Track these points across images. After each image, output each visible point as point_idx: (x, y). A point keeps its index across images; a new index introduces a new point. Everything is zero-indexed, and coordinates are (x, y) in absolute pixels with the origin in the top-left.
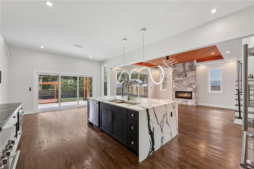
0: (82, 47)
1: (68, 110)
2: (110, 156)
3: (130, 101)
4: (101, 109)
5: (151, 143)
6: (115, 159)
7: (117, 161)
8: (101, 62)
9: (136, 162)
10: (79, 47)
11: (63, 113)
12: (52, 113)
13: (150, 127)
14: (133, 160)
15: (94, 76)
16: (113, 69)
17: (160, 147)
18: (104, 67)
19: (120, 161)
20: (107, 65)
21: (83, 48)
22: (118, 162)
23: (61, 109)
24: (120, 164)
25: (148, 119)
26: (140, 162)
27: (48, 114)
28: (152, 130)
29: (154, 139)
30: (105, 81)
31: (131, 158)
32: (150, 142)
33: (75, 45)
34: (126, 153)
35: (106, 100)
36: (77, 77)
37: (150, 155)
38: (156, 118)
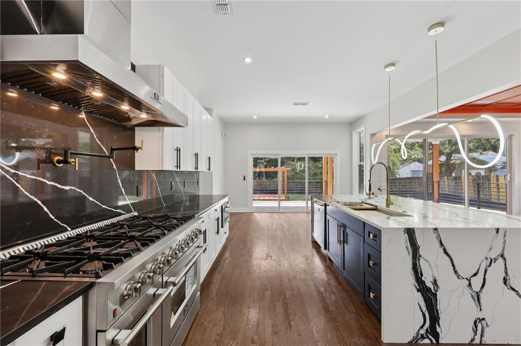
0: (306, 104)
1: (290, 214)
2: (327, 303)
3: (392, 208)
4: (328, 217)
5: (424, 315)
6: (333, 313)
7: (335, 317)
8: (352, 124)
9: (376, 338)
10: (302, 104)
11: (282, 217)
12: (268, 215)
13: (422, 275)
14: (368, 330)
15: (336, 154)
16: (377, 134)
17: (468, 343)
18: (358, 132)
19: (341, 320)
20: (362, 129)
21: (308, 105)
22: (336, 319)
23: (281, 211)
24: (338, 323)
25: (411, 253)
26: (385, 342)
27: (263, 215)
28: (429, 284)
29: (437, 311)
30: (361, 163)
31: (367, 325)
32: (422, 311)
33: (295, 104)
34: (360, 312)
35: (338, 202)
36: (305, 158)
37: (420, 342)
38: (447, 258)
